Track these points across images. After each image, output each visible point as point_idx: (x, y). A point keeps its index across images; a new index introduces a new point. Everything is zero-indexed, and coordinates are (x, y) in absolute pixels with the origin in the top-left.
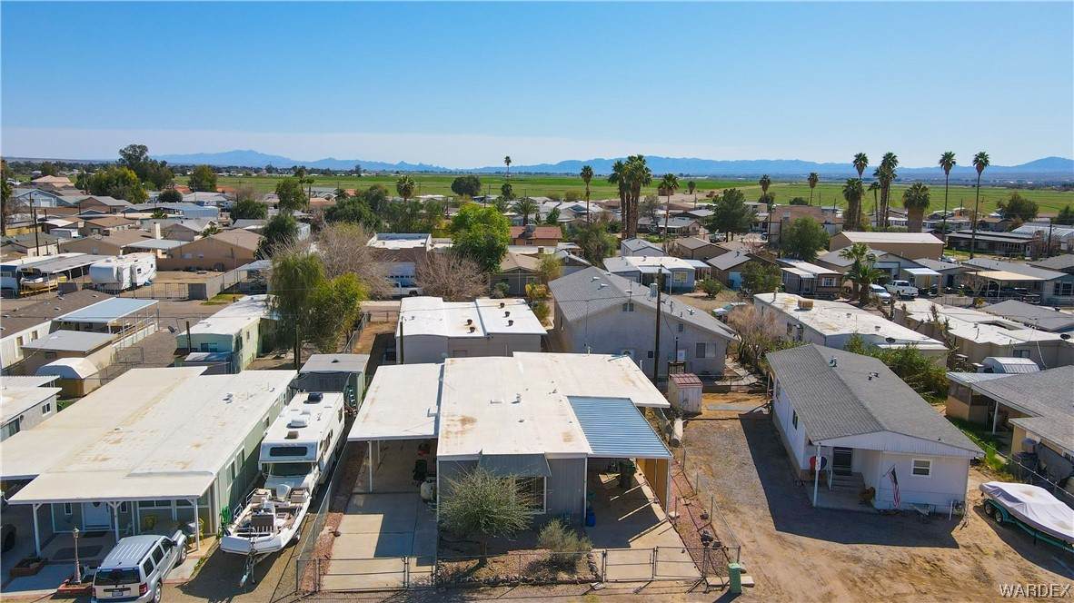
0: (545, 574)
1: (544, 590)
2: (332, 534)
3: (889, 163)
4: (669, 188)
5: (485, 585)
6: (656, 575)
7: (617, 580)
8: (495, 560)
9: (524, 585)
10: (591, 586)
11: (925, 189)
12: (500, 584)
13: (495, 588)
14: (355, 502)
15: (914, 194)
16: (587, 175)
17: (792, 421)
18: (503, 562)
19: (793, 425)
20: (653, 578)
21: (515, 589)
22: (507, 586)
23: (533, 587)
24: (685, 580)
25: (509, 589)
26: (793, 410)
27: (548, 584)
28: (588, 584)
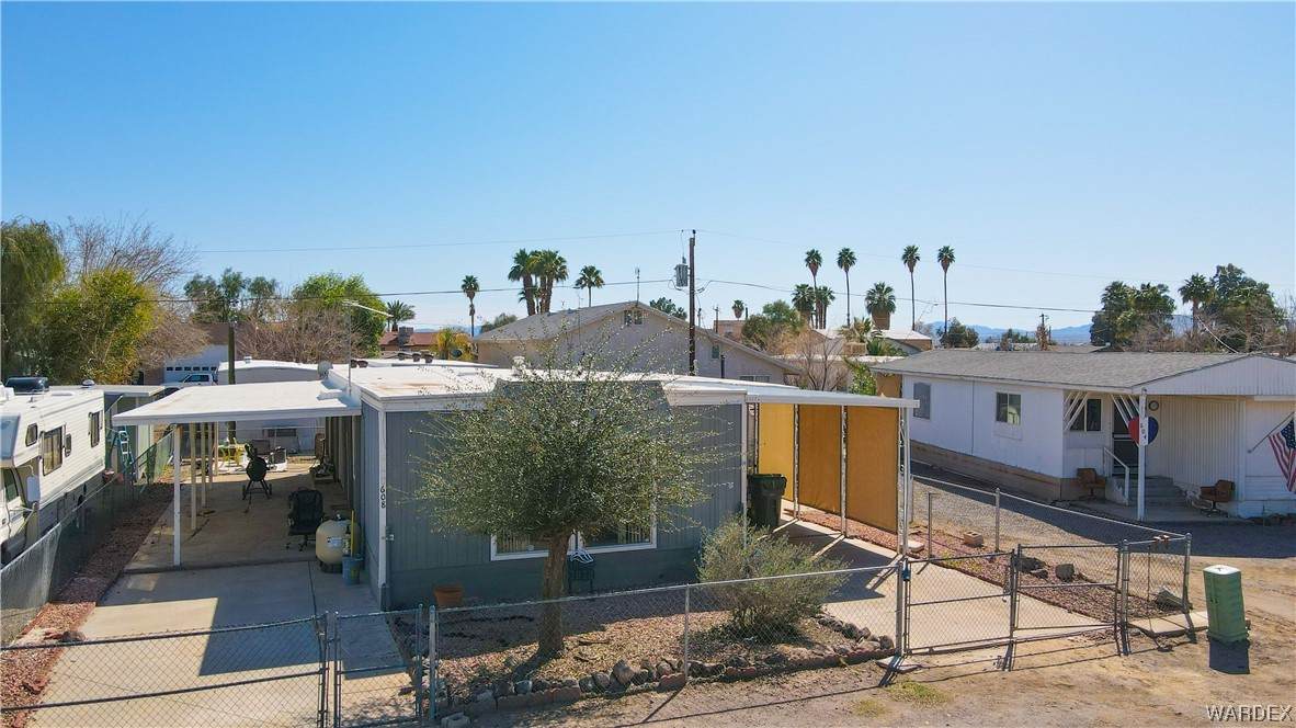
1: (766, 688)
2: (54, 642)
3: (846, 259)
4: (591, 284)
5: (587, 697)
6: (1017, 629)
7: (931, 648)
8: (582, 640)
9: (701, 682)
10: (881, 666)
11: (889, 289)
12: (633, 687)
13: (623, 700)
14: (131, 583)
15: (877, 296)
16: (470, 287)
17: (994, 418)
18: (607, 642)
19: (998, 423)
20: (1011, 637)
21: (679, 695)
22: (654, 689)
23: (728, 686)
24: (1082, 634)
25: (664, 696)
26: (995, 395)
27: (765, 673)
28: (871, 664)
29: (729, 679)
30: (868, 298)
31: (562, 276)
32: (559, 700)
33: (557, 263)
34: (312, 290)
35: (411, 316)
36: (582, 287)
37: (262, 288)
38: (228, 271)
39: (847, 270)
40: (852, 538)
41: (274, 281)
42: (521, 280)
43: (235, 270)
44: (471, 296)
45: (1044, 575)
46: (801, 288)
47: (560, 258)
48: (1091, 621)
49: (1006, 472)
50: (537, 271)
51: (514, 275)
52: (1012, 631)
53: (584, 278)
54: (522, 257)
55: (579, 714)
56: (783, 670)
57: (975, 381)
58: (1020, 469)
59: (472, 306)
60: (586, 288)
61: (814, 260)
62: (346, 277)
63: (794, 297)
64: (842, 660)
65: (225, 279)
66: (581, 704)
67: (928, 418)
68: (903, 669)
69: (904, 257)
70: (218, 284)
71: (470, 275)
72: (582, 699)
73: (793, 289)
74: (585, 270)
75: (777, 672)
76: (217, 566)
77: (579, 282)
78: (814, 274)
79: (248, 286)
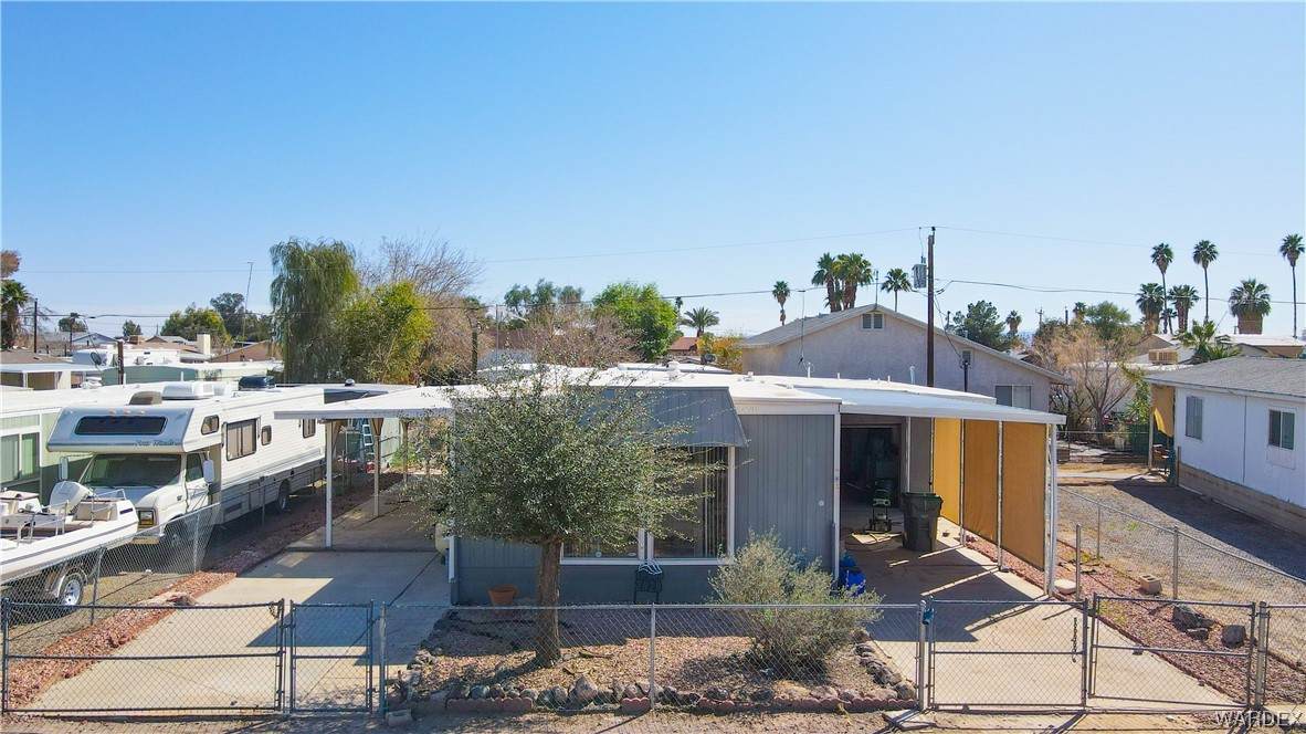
0: (733, 687)
1: (732, 726)
2: (172, 604)
3: (1204, 254)
4: (897, 288)
5: (539, 710)
6: (1092, 696)
7: (965, 706)
8: (584, 652)
9: (666, 711)
10: (885, 718)
11: (1262, 287)
12: (592, 706)
13: (574, 718)
14: (282, 561)
15: (1245, 295)
16: (781, 292)
17: (1267, 442)
18: (608, 658)
19: (1273, 449)
20: (1083, 704)
21: (635, 721)
22: (613, 711)
23: (694, 717)
24: (1191, 713)
25: (619, 720)
26: (1268, 413)
27: (743, 710)
28: (877, 716)
29: (701, 711)
30: (1234, 298)
31: (866, 280)
32: (510, 710)
33: (861, 266)
34: (610, 297)
35: (713, 321)
36: (889, 290)
37: (571, 296)
38: (541, 281)
39: (1205, 266)
40: (1006, 571)
41: (580, 290)
42: (825, 285)
43: (547, 280)
44: (782, 301)
45: (1203, 637)
46: (1148, 288)
47: (865, 262)
48: (1223, 699)
49: (1277, 507)
50: (842, 275)
51: (818, 279)
52: (1084, 698)
53: (890, 281)
54: (826, 261)
55: (518, 726)
56: (767, 708)
57: (1247, 395)
58: (1293, 504)
59: (782, 311)
60: (892, 292)
61: (1162, 256)
62: (641, 283)
63: (1139, 297)
64: (839, 705)
65: (539, 288)
66: (528, 717)
67: (1199, 438)
68: (905, 725)
69: (1283, 248)
70: (533, 293)
71: (781, 281)
72: (533, 711)
73: (1138, 289)
74: (891, 273)
75: (757, 710)
76: (362, 550)
77: (884, 286)
78: (1163, 272)
79: (558, 294)
